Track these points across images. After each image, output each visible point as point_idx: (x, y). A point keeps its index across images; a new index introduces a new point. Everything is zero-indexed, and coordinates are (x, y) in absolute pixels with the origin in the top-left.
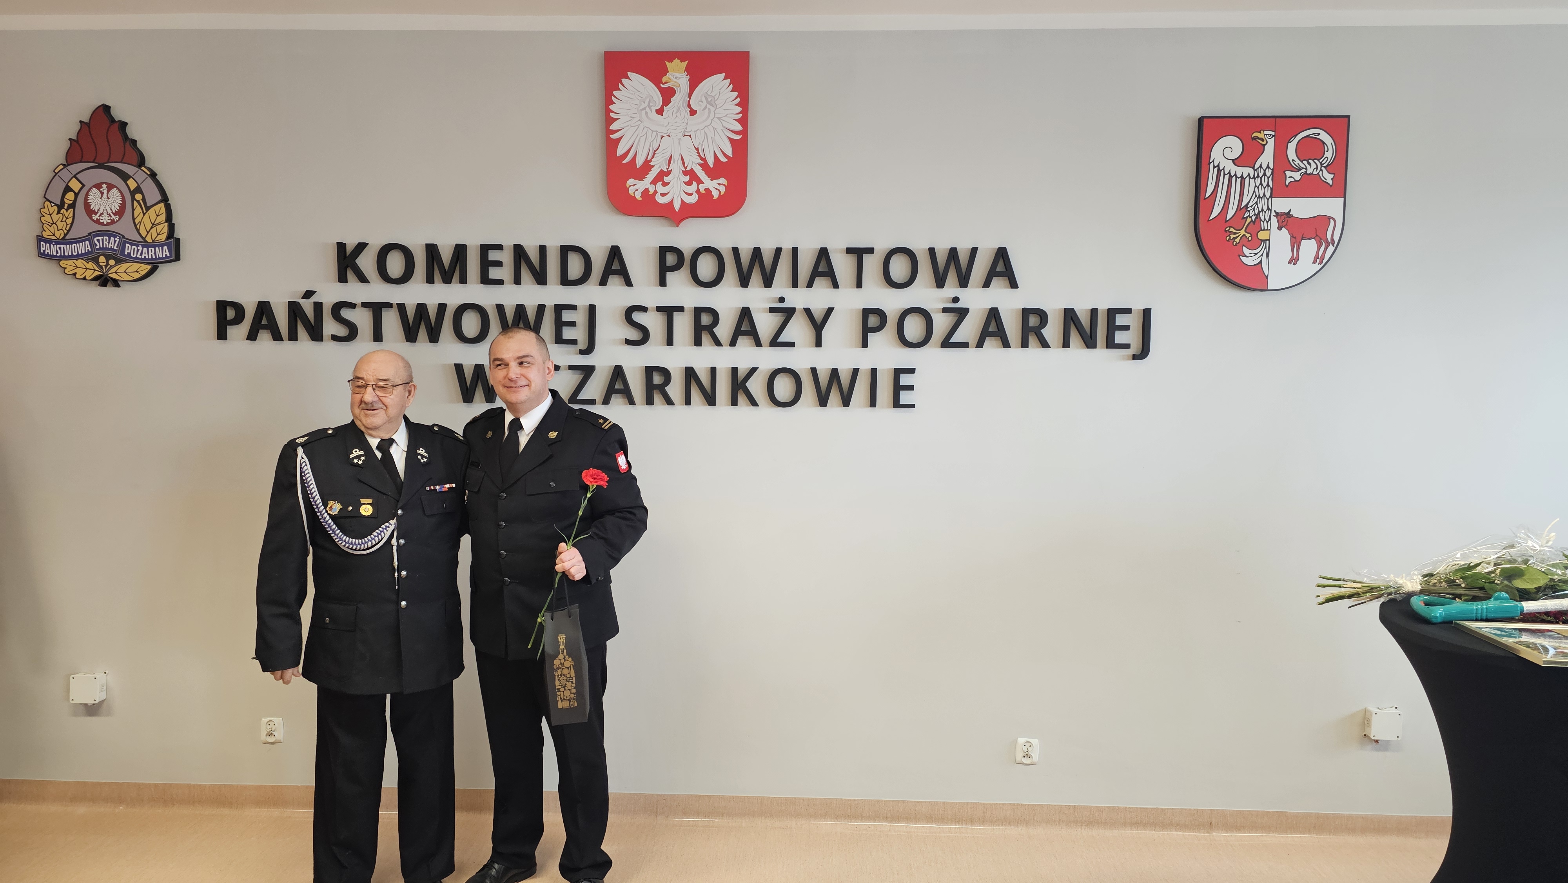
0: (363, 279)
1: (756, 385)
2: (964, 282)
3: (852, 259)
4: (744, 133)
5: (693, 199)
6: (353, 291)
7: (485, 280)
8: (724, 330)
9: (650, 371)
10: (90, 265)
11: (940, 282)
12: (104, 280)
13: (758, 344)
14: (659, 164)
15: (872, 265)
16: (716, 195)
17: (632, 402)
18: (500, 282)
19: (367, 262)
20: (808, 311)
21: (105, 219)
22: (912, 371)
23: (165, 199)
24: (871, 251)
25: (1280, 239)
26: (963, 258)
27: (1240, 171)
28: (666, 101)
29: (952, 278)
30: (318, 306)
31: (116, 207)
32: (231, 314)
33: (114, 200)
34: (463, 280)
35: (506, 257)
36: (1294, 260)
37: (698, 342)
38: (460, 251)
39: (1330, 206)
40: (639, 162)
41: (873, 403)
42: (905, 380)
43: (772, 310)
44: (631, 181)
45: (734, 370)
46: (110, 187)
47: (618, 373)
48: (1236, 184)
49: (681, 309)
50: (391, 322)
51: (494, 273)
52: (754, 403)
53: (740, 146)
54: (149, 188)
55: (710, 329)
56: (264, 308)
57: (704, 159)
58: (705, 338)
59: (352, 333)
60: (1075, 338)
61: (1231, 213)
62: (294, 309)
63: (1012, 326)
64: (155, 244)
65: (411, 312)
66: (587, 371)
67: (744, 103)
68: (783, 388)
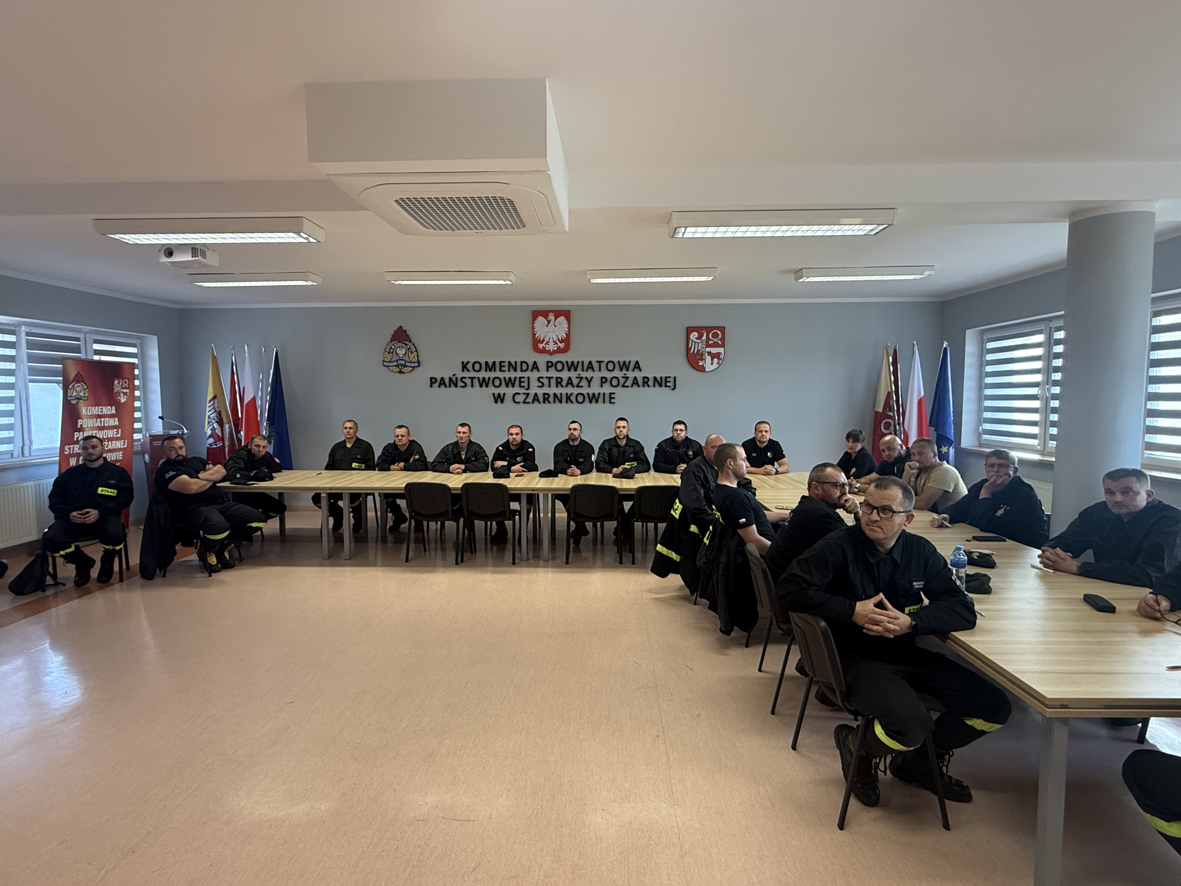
0: (468, 371)
1: (573, 398)
2: (627, 370)
3: (598, 364)
4: (569, 331)
5: (555, 349)
6: (466, 374)
7: (501, 371)
8: (564, 383)
9: (544, 394)
10: (397, 368)
11: (621, 370)
12: (400, 372)
13: (573, 386)
14: (546, 340)
15: (603, 366)
16: (561, 347)
17: (539, 402)
18: (504, 371)
19: (470, 366)
20: (586, 378)
21: (401, 356)
22: (614, 393)
23: (416, 351)
24: (603, 362)
25: (708, 358)
26: (627, 364)
27: (698, 341)
28: (549, 323)
29: (624, 368)
30: (457, 378)
31: (404, 353)
32: (433, 380)
33: (404, 351)
34: (495, 371)
35: (506, 364)
36: (712, 364)
37: (557, 386)
38: (494, 363)
39: (721, 350)
40: (541, 339)
41: (604, 402)
42: (612, 396)
43: (577, 377)
44: (539, 344)
45: (567, 394)
46: (402, 347)
47: (536, 395)
48: (697, 344)
49: (552, 378)
50: (476, 382)
51: (503, 369)
52: (572, 402)
53: (568, 335)
54: (412, 347)
55: (560, 383)
56: (442, 379)
57: (558, 338)
58: (559, 385)
59: (466, 385)
60: (656, 384)
61: (696, 351)
62: (450, 378)
63: (640, 382)
64: (414, 362)
65: (481, 380)
66: (528, 394)
67: (569, 324)
68: (580, 399)
